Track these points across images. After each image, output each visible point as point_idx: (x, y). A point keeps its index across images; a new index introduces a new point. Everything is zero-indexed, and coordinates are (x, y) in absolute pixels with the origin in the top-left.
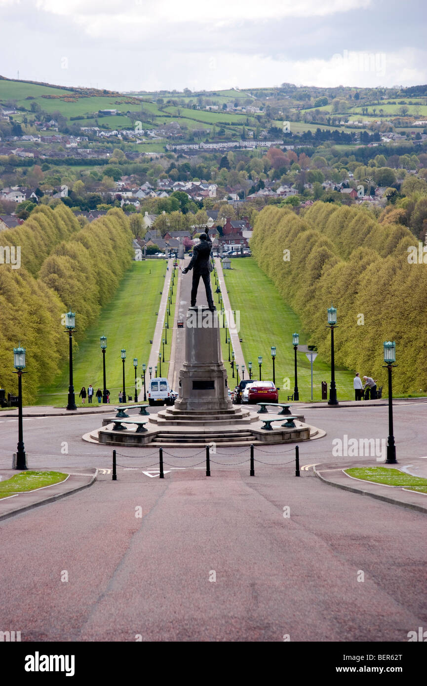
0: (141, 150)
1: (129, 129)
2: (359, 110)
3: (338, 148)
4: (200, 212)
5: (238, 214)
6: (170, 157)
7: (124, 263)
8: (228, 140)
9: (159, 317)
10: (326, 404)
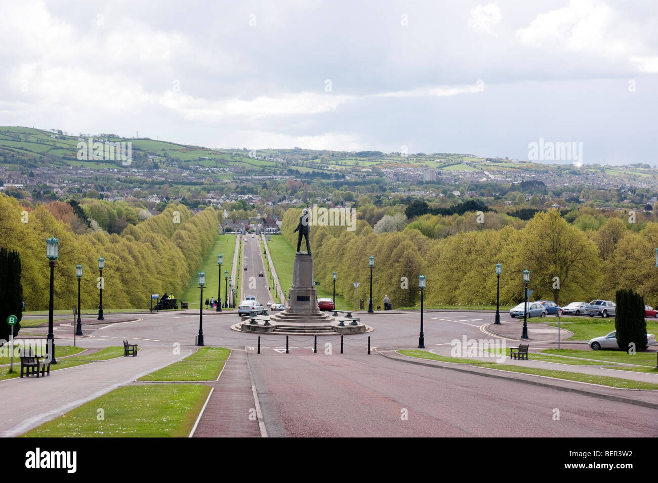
0: (221, 178)
1: (215, 167)
2: (334, 162)
3: (323, 181)
4: (254, 210)
5: (273, 212)
6: (236, 182)
7: (214, 235)
8: (267, 174)
9: (233, 264)
10: (367, 312)
